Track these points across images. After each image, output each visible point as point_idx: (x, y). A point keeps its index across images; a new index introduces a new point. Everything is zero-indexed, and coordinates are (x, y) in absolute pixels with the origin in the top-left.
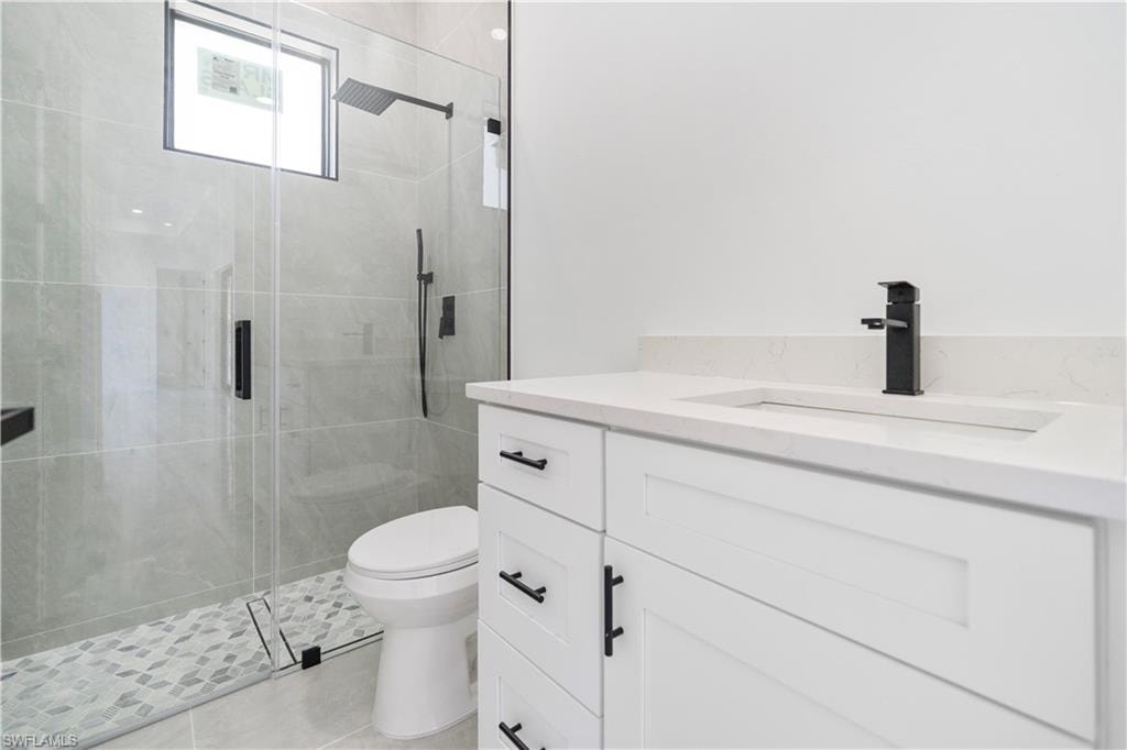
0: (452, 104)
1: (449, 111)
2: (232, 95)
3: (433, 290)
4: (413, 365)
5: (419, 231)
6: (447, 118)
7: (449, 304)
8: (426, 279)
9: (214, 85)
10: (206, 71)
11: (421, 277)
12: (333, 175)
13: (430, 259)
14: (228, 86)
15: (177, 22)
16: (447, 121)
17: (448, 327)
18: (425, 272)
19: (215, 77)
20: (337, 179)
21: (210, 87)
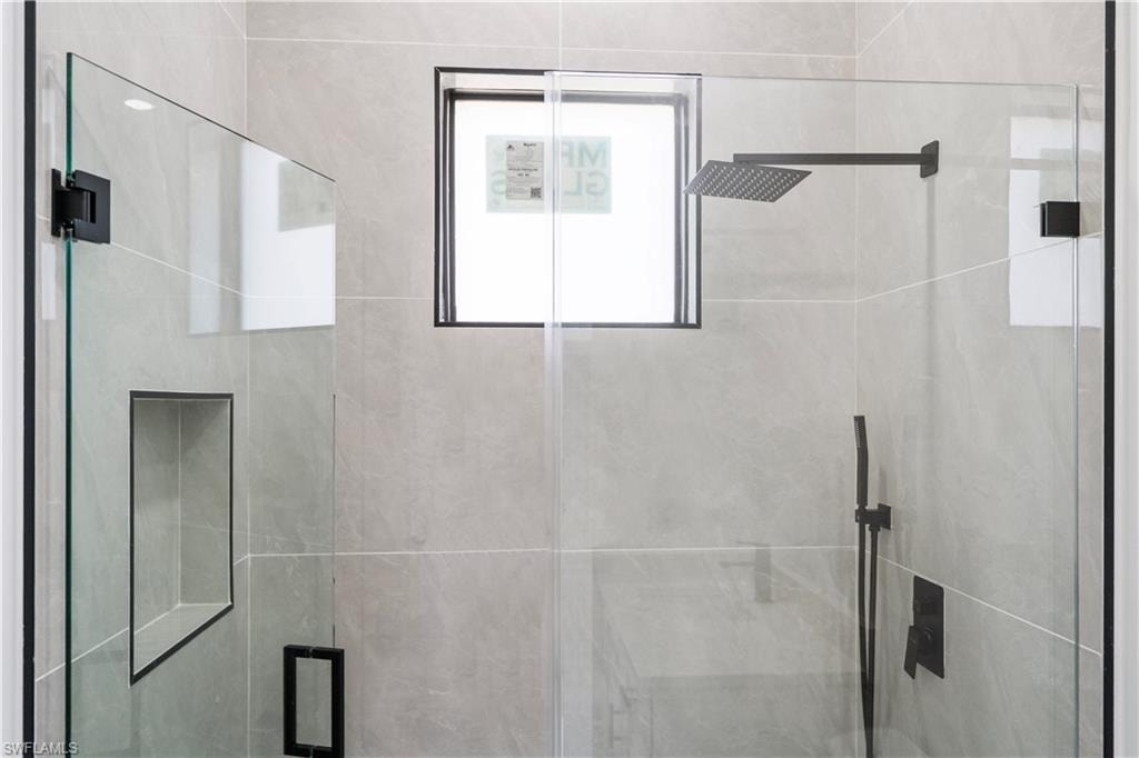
0: (936, 144)
1: (928, 160)
2: (535, 202)
3: (891, 546)
4: (847, 685)
5: (860, 421)
6: (924, 175)
7: (929, 599)
8: (875, 520)
9: (509, 193)
10: (499, 172)
11: (863, 516)
12: (692, 319)
13: (883, 475)
14: (528, 189)
15: (459, 104)
16: (923, 183)
17: (927, 648)
18: (872, 505)
19: (510, 179)
20: (698, 325)
21: (504, 196)
